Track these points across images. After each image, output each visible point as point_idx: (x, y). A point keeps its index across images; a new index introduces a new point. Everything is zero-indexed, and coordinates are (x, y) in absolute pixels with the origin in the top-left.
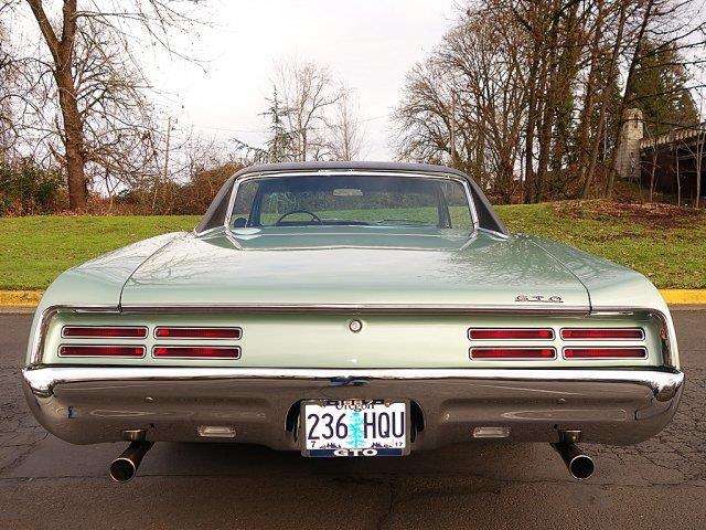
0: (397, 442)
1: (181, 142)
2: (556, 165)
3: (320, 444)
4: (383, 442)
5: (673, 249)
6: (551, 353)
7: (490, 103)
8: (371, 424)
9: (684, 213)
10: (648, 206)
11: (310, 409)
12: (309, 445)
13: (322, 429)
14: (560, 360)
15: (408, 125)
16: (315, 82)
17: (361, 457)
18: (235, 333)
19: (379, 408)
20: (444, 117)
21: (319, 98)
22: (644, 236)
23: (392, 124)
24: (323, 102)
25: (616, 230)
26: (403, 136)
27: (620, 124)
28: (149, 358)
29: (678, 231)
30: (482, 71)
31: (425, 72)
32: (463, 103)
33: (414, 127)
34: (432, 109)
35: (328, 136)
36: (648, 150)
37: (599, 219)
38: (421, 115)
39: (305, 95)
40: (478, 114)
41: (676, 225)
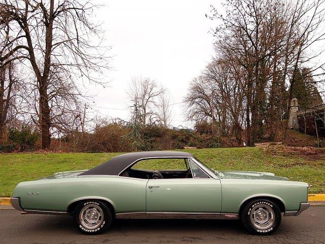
1: (93, 117)
5: (320, 171)
7: (228, 95)
10: (305, 148)
15: (191, 105)
16: (150, 86)
20: (207, 101)
21: (151, 93)
22: (305, 164)
23: (184, 104)
24: (153, 95)
25: (292, 161)
26: (189, 109)
29: (321, 162)
30: (224, 81)
31: (198, 81)
32: (216, 95)
33: (194, 105)
34: (202, 97)
35: (156, 110)
36: (301, 116)
37: (284, 155)
38: (197, 100)
39: (145, 92)
40: (223, 100)
41: (319, 158)
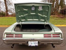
0: (37, 45)
2: (52, 11)
3: (30, 45)
4: (36, 45)
6: (51, 37)
8: (35, 43)
9: (64, 17)
11: (29, 42)
12: (29, 45)
13: (30, 44)
14: (52, 37)
17: (34, 46)
18: (22, 35)
19: (35, 42)
22: (60, 19)
27: (59, 8)
28: (14, 37)
36: (61, 10)
